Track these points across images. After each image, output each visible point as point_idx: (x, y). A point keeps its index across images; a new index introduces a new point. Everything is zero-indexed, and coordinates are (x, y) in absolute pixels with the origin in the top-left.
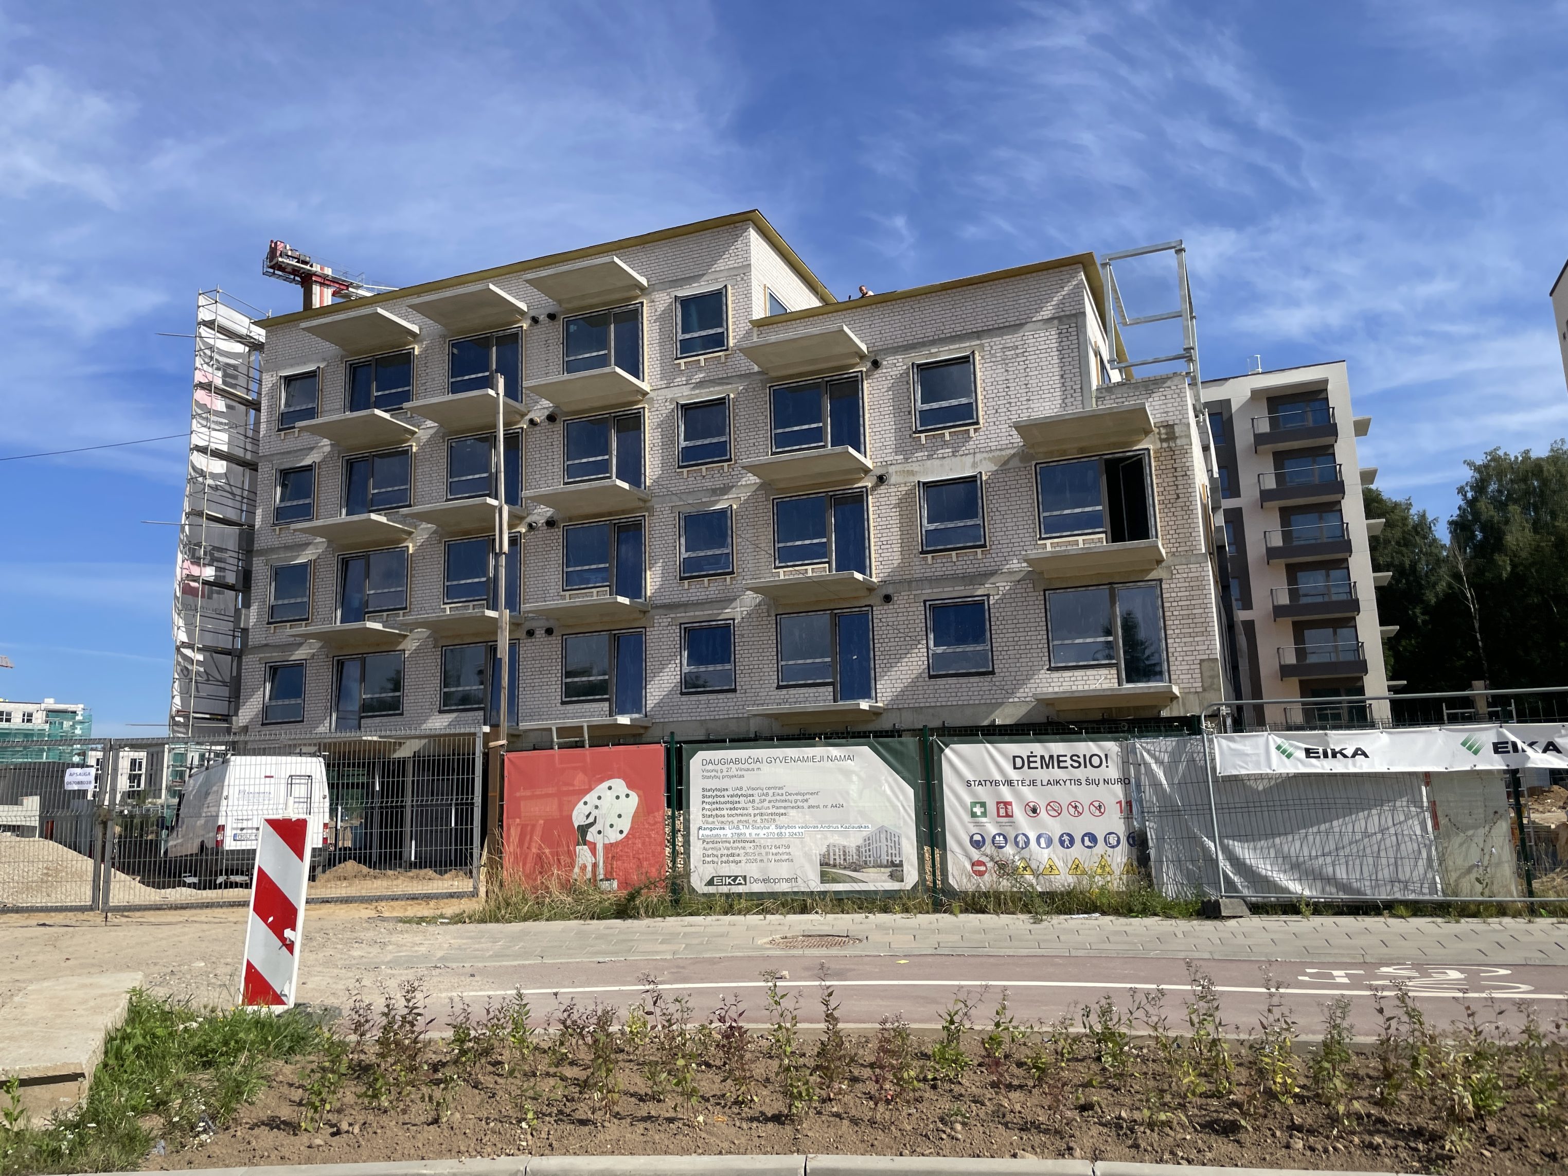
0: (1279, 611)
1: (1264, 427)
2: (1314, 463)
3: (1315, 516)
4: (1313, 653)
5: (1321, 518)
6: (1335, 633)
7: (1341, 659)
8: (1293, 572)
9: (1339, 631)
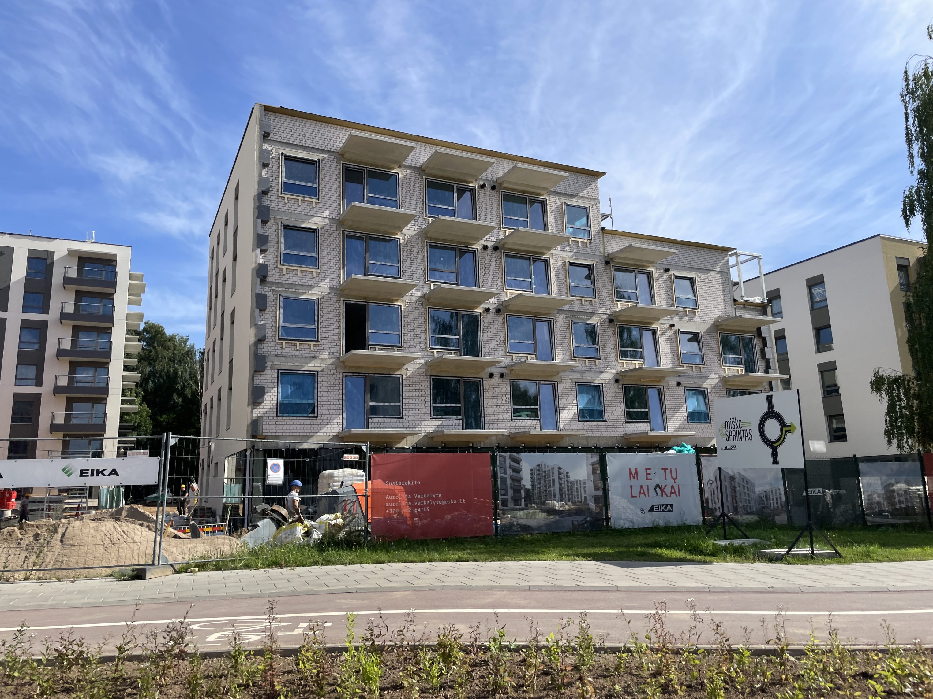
0: (57, 390)
1: (73, 273)
2: (101, 302)
3: (96, 334)
4: (77, 418)
5: (98, 336)
6: (93, 407)
7: (93, 423)
8: (73, 367)
9: (95, 405)
